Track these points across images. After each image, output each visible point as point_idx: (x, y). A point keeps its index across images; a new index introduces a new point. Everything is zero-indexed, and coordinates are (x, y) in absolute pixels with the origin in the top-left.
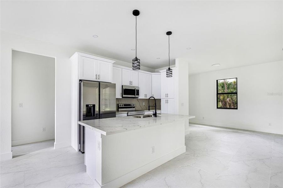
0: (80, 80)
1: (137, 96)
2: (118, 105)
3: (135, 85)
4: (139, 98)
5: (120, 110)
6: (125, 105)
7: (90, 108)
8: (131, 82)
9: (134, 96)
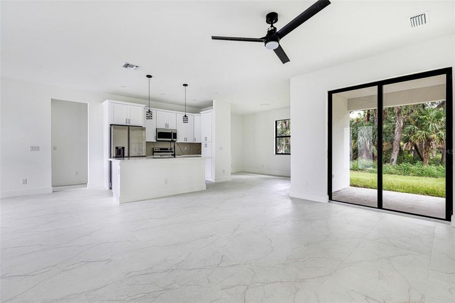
0: (111, 125)
1: (174, 140)
2: (153, 148)
3: (171, 127)
4: (177, 142)
5: (154, 154)
6: (161, 149)
7: (120, 150)
8: (167, 125)
9: (170, 140)
